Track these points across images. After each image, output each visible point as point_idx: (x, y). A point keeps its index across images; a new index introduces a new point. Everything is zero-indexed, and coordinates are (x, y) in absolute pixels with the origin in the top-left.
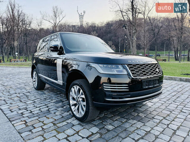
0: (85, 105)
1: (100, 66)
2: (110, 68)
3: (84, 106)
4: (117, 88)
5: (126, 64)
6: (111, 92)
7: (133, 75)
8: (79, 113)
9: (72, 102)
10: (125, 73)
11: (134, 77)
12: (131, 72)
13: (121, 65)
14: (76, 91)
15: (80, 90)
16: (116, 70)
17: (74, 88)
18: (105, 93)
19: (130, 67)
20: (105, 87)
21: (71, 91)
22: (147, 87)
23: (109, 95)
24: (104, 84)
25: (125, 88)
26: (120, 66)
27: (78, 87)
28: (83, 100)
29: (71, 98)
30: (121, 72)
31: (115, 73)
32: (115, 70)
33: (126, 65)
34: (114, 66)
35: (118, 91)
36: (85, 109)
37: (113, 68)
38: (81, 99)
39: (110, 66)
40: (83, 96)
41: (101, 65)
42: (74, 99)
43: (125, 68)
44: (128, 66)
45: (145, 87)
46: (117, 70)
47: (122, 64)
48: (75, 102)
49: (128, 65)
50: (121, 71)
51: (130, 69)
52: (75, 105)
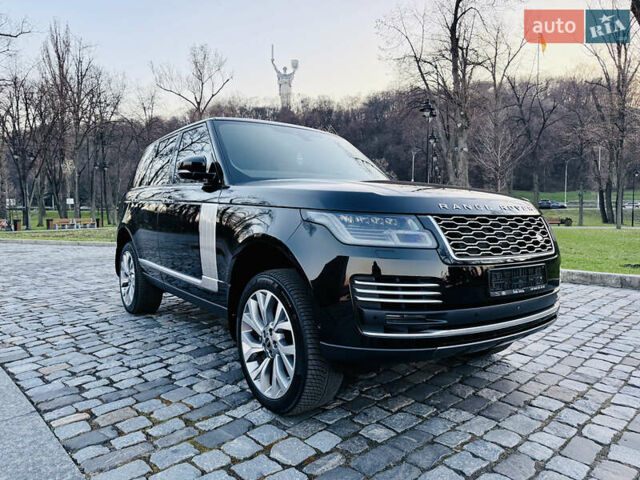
0: (292, 356)
1: (343, 222)
2: (378, 226)
3: (290, 357)
4: (401, 296)
5: (432, 215)
6: (379, 306)
7: (454, 252)
8: (271, 383)
9: (249, 348)
10: (430, 242)
11: (458, 256)
12: (450, 241)
13: (414, 217)
14: (264, 308)
15: (277, 302)
16: (398, 235)
17: (255, 298)
18: (361, 312)
19: (443, 224)
20: (359, 290)
21: (248, 310)
22: (504, 293)
23: (375, 318)
24: (357, 282)
25: (427, 296)
26: (411, 221)
27: (270, 294)
28: (287, 340)
29: (244, 333)
30: (415, 241)
31: (396, 242)
32: (394, 233)
33: (430, 217)
34: (389, 221)
35: (403, 306)
36: (291, 369)
37: (386, 227)
38: (278, 337)
39: (376, 220)
40: (287, 326)
41: (345, 218)
42: (255, 336)
43: (426, 226)
44: (438, 221)
45: (497, 294)
46: (401, 232)
47: (416, 214)
48: (259, 348)
49: (439, 217)
50: (415, 238)
51: (444, 231)
52: (259, 357)
